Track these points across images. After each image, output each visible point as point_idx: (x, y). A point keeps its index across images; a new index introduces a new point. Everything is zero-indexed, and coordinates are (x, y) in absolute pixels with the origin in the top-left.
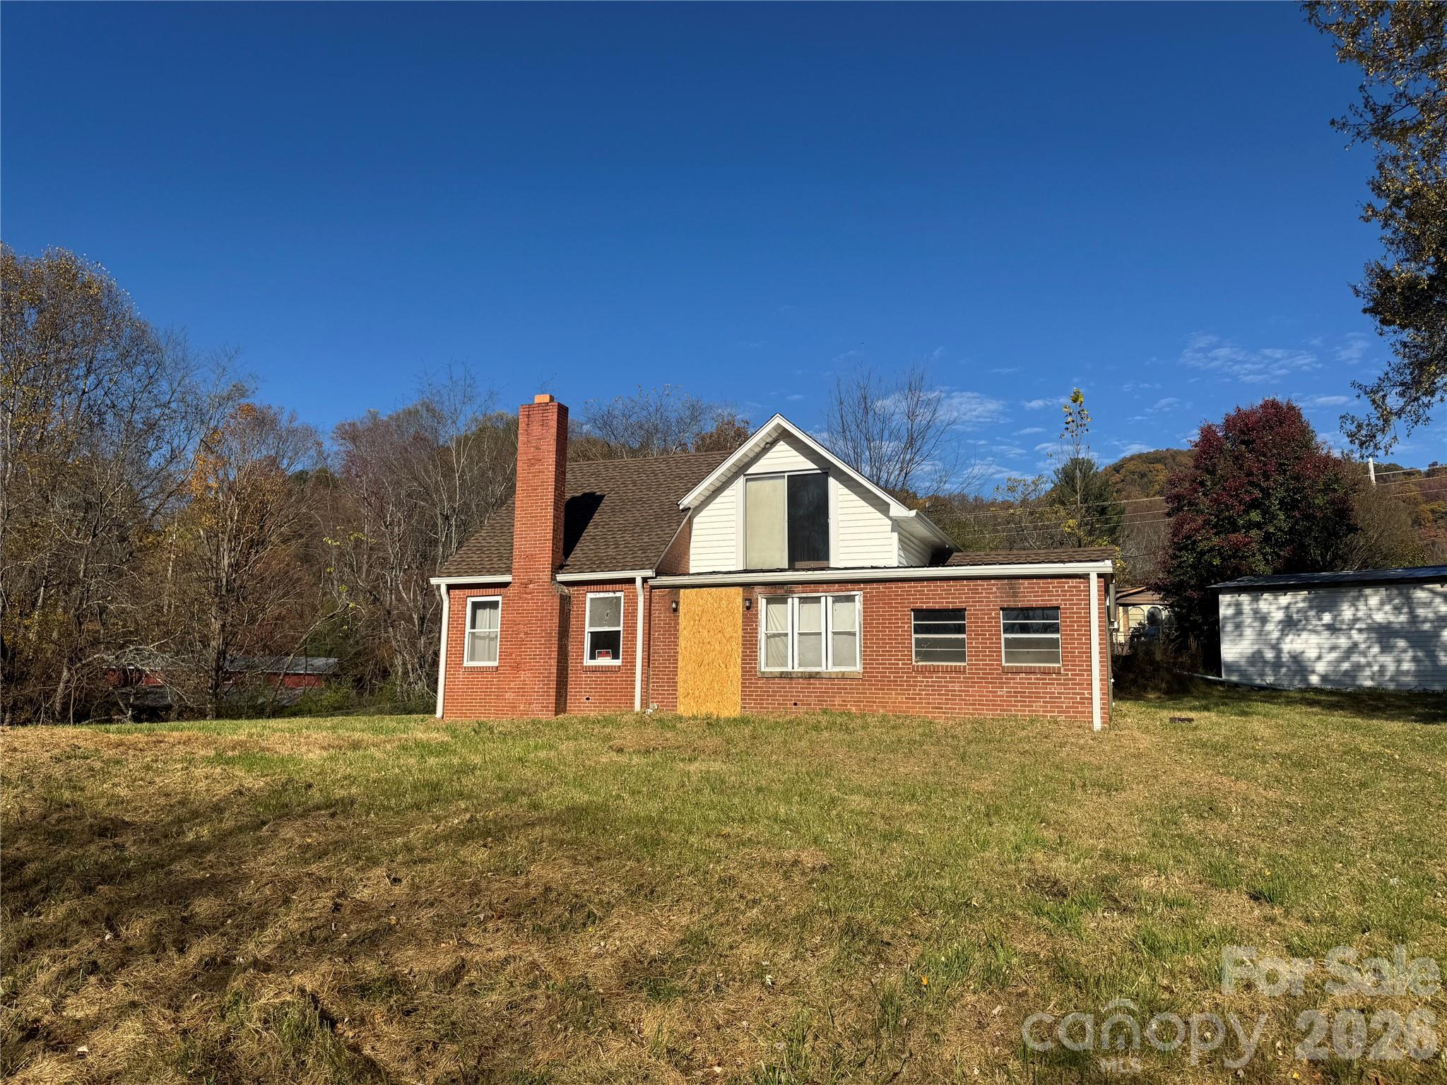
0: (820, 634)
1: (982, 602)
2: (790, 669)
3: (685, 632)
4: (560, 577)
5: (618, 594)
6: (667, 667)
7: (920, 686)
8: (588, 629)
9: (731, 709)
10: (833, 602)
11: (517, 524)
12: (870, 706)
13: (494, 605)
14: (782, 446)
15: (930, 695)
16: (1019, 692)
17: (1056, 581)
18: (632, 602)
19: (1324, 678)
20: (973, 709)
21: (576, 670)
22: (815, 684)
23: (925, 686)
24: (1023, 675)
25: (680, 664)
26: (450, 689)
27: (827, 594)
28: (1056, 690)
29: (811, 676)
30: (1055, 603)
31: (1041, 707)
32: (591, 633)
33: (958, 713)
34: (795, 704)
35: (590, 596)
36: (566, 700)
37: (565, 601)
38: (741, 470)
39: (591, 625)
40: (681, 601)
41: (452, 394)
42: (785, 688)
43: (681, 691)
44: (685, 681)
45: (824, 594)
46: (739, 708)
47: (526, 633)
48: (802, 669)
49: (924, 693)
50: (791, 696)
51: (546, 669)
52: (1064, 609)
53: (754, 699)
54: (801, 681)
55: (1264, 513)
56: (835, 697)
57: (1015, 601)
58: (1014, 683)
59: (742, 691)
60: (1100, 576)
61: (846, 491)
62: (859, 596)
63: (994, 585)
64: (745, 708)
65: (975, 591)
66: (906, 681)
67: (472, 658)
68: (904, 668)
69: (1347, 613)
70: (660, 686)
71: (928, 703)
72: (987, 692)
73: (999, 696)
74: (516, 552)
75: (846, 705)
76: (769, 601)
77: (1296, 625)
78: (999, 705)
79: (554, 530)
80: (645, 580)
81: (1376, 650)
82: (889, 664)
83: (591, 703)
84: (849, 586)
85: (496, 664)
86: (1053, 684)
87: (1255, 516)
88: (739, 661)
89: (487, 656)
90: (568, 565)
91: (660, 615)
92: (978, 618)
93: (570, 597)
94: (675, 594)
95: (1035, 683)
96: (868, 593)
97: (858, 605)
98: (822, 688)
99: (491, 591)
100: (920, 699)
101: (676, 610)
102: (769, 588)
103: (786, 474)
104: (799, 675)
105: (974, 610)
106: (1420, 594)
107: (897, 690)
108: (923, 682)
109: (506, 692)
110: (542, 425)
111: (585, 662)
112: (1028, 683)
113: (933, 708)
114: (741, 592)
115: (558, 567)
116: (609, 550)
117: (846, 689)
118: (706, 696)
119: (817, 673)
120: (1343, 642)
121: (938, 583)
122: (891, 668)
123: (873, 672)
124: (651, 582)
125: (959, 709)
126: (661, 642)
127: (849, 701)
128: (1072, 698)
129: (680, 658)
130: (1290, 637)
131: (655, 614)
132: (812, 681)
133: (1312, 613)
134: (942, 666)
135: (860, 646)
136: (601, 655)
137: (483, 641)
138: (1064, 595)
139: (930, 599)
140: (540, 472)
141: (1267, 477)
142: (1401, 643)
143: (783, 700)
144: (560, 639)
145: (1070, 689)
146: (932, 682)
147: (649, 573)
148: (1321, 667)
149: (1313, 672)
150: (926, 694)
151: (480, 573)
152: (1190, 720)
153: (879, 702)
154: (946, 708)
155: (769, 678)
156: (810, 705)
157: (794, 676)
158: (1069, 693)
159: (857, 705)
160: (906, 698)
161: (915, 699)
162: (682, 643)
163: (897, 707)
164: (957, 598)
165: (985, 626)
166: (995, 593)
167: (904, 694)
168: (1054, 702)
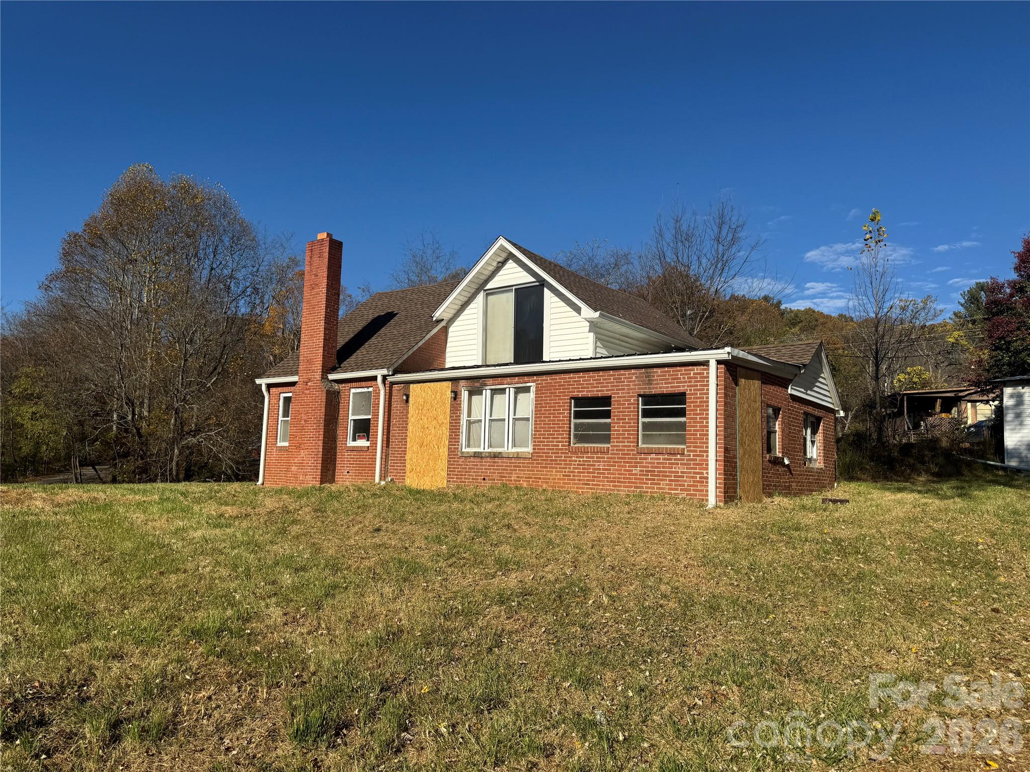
0: (504, 420)
1: (623, 389)
2: (481, 450)
3: (413, 419)
4: (331, 377)
5: (369, 389)
6: (399, 448)
7: (574, 465)
8: (351, 417)
9: (440, 482)
10: (515, 393)
11: (302, 336)
12: (536, 482)
15: (581, 472)
16: (650, 471)
17: (683, 368)
18: (377, 396)
20: (613, 486)
21: (341, 450)
22: (498, 462)
23: (578, 465)
24: (653, 456)
25: (408, 446)
26: (269, 463)
27: (510, 386)
28: (679, 469)
29: (495, 456)
30: (682, 389)
31: (667, 485)
32: (354, 420)
33: (602, 489)
34: (484, 479)
35: (353, 391)
36: (333, 472)
37: (334, 395)
38: (481, 286)
39: (353, 414)
40: (411, 394)
42: (477, 465)
43: (408, 467)
44: (411, 459)
45: (507, 386)
46: (445, 482)
47: (305, 421)
48: (490, 450)
49: (576, 471)
50: (482, 472)
51: (315, 449)
52: (689, 394)
53: (456, 475)
54: (488, 459)
56: (511, 474)
57: (649, 388)
58: (646, 463)
59: (448, 468)
60: (719, 362)
61: (557, 299)
62: (533, 387)
63: (633, 374)
64: (450, 481)
65: (618, 380)
66: (564, 461)
68: (563, 449)
70: (395, 463)
71: (580, 480)
72: (625, 470)
73: (633, 474)
74: (301, 358)
75: (520, 481)
76: (471, 394)
78: (633, 483)
79: (325, 339)
80: (384, 378)
82: (552, 445)
83: (350, 476)
84: (526, 379)
86: (678, 464)
88: (447, 442)
91: (397, 405)
92: (620, 404)
93: (339, 393)
94: (407, 388)
95: (663, 463)
96: (539, 384)
97: (532, 395)
98: (503, 466)
99: (289, 388)
100: (574, 476)
101: (407, 401)
102: (469, 383)
103: (514, 288)
104: (488, 455)
105: (618, 397)
107: (556, 468)
108: (576, 461)
109: (292, 466)
110: (320, 257)
111: (348, 443)
112: (657, 463)
113: (583, 484)
114: (450, 386)
115: (328, 368)
117: (520, 467)
118: (424, 472)
119: (500, 453)
121: (591, 374)
122: (553, 449)
123: (540, 453)
124: (390, 379)
125: (603, 485)
126: (397, 427)
127: (522, 477)
128: (693, 477)
129: (408, 440)
131: (394, 405)
132: (496, 460)
134: (591, 447)
135: (532, 430)
136: (360, 438)
138: (690, 382)
139: (584, 388)
140: (317, 294)
143: (476, 476)
144: (326, 425)
145: (691, 468)
146: (583, 461)
150: (578, 472)
153: (544, 479)
154: (593, 485)
155: (467, 457)
156: (494, 480)
157: (483, 455)
158: (690, 473)
159: (527, 481)
160: (563, 475)
161: (570, 476)
162: (410, 427)
163: (556, 483)
164: (605, 387)
165: (625, 412)
166: (634, 381)
167: (562, 472)
168: (678, 481)
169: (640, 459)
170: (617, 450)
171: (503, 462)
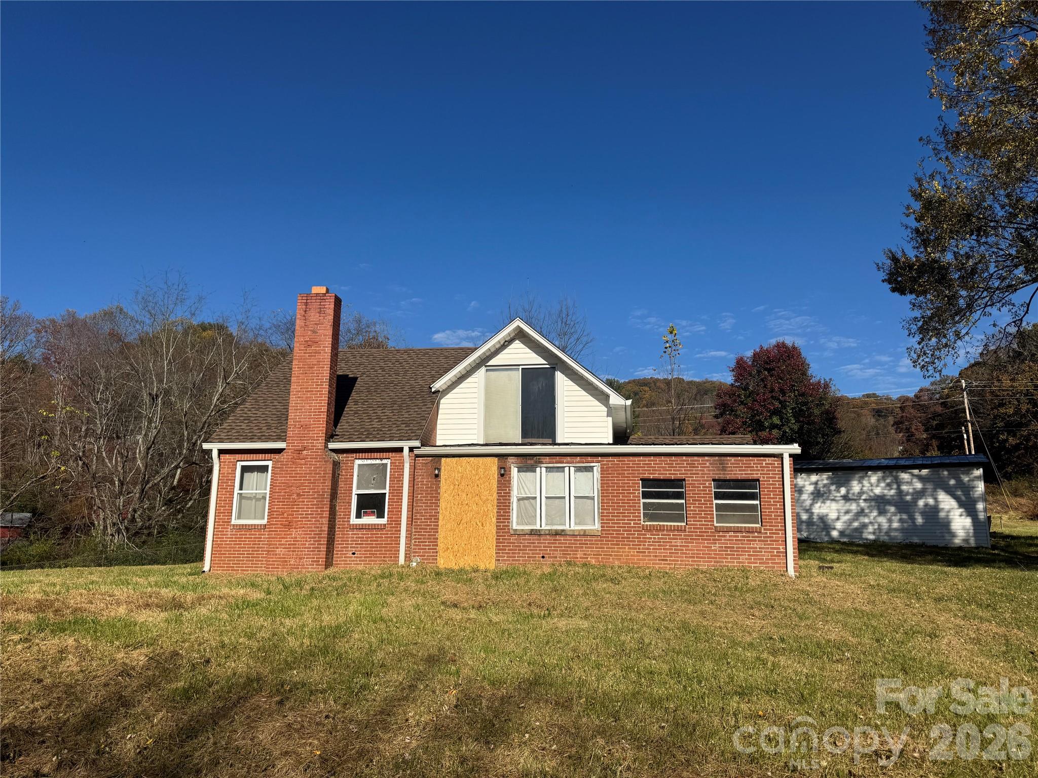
0: (564, 498)
1: (698, 474)
2: (538, 527)
3: (446, 495)
4: (332, 446)
5: (385, 461)
6: (428, 525)
7: (649, 542)
8: (355, 491)
9: (488, 562)
10: (575, 471)
11: (293, 398)
12: (607, 559)
13: (264, 469)
14: (517, 344)
15: (657, 549)
16: (729, 547)
17: (756, 459)
18: (398, 469)
19: (842, 533)
20: (692, 561)
21: (343, 528)
22: (560, 540)
23: (653, 542)
24: (732, 534)
25: (440, 523)
26: (219, 544)
27: (570, 465)
28: (757, 545)
29: (557, 533)
30: (755, 476)
31: (746, 559)
32: (358, 494)
33: (680, 565)
34: (543, 557)
35: (358, 462)
36: (333, 555)
37: (336, 465)
38: (483, 362)
39: (358, 488)
40: (443, 468)
41: (166, 296)
42: (534, 543)
43: (441, 546)
44: (445, 538)
45: (568, 465)
46: (493, 561)
47: (298, 495)
48: (549, 528)
49: (652, 547)
50: (540, 550)
51: (318, 527)
52: (763, 481)
53: (507, 553)
54: (548, 537)
56: (576, 551)
57: (724, 474)
58: (725, 540)
59: (496, 546)
61: (571, 383)
62: (597, 467)
63: (707, 461)
64: (499, 560)
65: (692, 465)
66: (637, 538)
67: (241, 517)
68: (635, 527)
69: (856, 487)
70: (422, 542)
71: (656, 556)
72: (703, 547)
73: (713, 550)
74: (291, 422)
75: (587, 558)
76: (521, 470)
77: (823, 495)
78: (713, 558)
79: (328, 404)
80: (411, 449)
81: (875, 513)
82: (623, 523)
83: (357, 557)
84: (589, 459)
85: (265, 522)
86: (756, 541)
88: (494, 520)
89: (253, 515)
90: (338, 435)
91: (424, 480)
92: (695, 487)
93: (340, 463)
94: (437, 463)
95: (741, 540)
96: (604, 465)
97: (596, 474)
98: (566, 543)
99: (261, 456)
100: (649, 552)
101: (437, 476)
102: (520, 459)
103: (521, 367)
104: (547, 532)
105: (692, 480)
106: (905, 476)
107: (630, 545)
108: (651, 538)
109: (277, 548)
110: (320, 313)
111: (351, 520)
112: (736, 540)
113: (659, 560)
114: (496, 462)
115: (331, 436)
116: (373, 423)
117: (587, 544)
118: (464, 550)
119: (563, 531)
120: (854, 507)
121: (663, 458)
122: (625, 527)
123: (609, 530)
124: (416, 452)
125: (681, 561)
126: (424, 503)
127: (589, 555)
128: (770, 552)
129: (441, 517)
130: (819, 504)
131: (419, 479)
132: (558, 537)
133: (833, 488)
134: (667, 525)
135: (598, 508)
136: (366, 514)
137: (250, 501)
138: (762, 470)
139: (656, 470)
140: (316, 353)
142: (892, 509)
143: (532, 554)
144: (331, 501)
145: (769, 544)
146: (658, 538)
147: (417, 443)
148: (839, 525)
149: (834, 529)
150: (653, 549)
151: (252, 440)
152: (832, 568)
153: (615, 555)
154: (670, 560)
155: (519, 534)
156: (556, 557)
157: (542, 533)
158: (768, 548)
159: (596, 558)
160: (637, 552)
161: (645, 552)
162: (443, 504)
163: (630, 559)
164: (678, 471)
165: (701, 494)
166: (709, 467)
167: (636, 549)
168: (757, 555)
169: (718, 536)
170: (694, 528)
171: (567, 540)
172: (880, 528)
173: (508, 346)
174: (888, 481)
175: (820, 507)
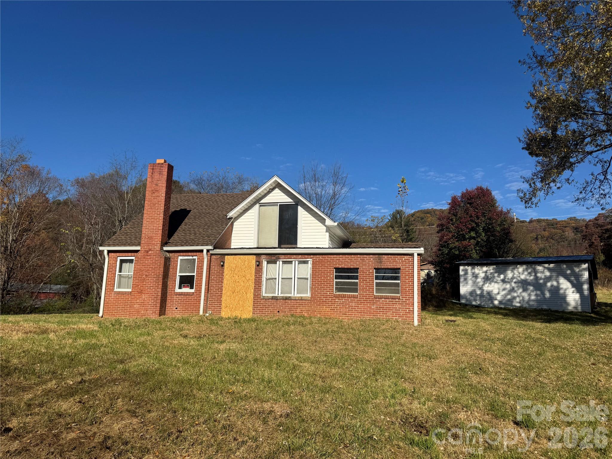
0: (292, 278)
1: (366, 265)
2: (276, 295)
3: (227, 276)
4: (165, 248)
5: (194, 257)
6: (217, 293)
7: (337, 304)
8: (178, 274)
9: (247, 314)
10: (298, 264)
11: (144, 222)
12: (313, 313)
13: (131, 261)
14: (277, 191)
15: (341, 308)
16: (381, 307)
17: (399, 256)
18: (201, 261)
19: (500, 302)
20: (360, 315)
21: (171, 294)
22: (288, 302)
23: (339, 304)
24: (383, 299)
25: (223, 292)
26: (107, 302)
27: (296, 260)
28: (398, 306)
29: (287, 298)
30: (398, 267)
31: (391, 314)
32: (180, 276)
33: (354, 317)
34: (278, 312)
35: (180, 258)
36: (165, 309)
37: (167, 261)
38: (257, 201)
39: (180, 272)
40: (226, 261)
41: (126, 165)
42: (274, 304)
43: (223, 305)
44: (226, 300)
45: (294, 260)
46: (251, 314)
47: (146, 276)
48: (282, 295)
50: (277, 308)
51: (156, 294)
52: (402, 269)
53: (259, 309)
54: (282, 300)
55: (476, 233)
56: (297, 309)
57: (381, 265)
58: (379, 303)
59: (253, 305)
60: (418, 255)
61: (306, 213)
62: (310, 261)
63: (371, 257)
64: (254, 313)
65: (363, 260)
66: (331, 301)
67: (119, 287)
68: (330, 295)
69: (510, 274)
70: (213, 303)
71: (340, 312)
72: (367, 307)
73: (372, 309)
74: (143, 235)
75: (303, 313)
76: (268, 262)
77: (490, 279)
78: (372, 313)
79: (163, 225)
80: (208, 251)
81: (521, 290)
82: (323, 293)
83: (178, 310)
84: (306, 256)
85: (130, 290)
86: (397, 304)
87: (473, 234)
88: (252, 291)
89: (126, 287)
90: (170, 243)
91: (215, 268)
92: (364, 273)
93: (170, 258)
94: (223, 258)
95: (388, 303)
96: (314, 260)
97: (310, 265)
98: (291, 304)
99: (130, 254)
100: (337, 310)
101: (223, 266)
102: (268, 257)
103: (279, 204)
104: (281, 298)
105: (363, 269)
106: (540, 268)
107: (326, 305)
108: (338, 302)
109: (135, 304)
110: (160, 174)
111: (176, 290)
112: (386, 303)
113: (342, 314)
114: (255, 258)
115: (164, 243)
116: (191, 236)
117: (303, 305)
118: (236, 307)
119: (290, 297)
120: (508, 286)
121: (347, 256)
122: (324, 295)
123: (315, 297)
124: (211, 252)
125: (354, 315)
126: (215, 281)
127: (304, 311)
128: (405, 310)
129: (224, 289)
130: (487, 285)
131: (212, 267)
133: (496, 275)
134: (347, 295)
135: (310, 284)
136: (184, 287)
137: (125, 279)
138: (402, 263)
139: (343, 263)
140: (157, 197)
141: (478, 218)
142: (531, 288)
143: (273, 310)
144: (163, 279)
145: (404, 306)
146: (342, 302)
147: (210, 247)
148: (499, 297)
149: (496, 299)
150: (339, 308)
151: (125, 245)
152: (455, 321)
153: (318, 311)
154: (348, 314)
155: (266, 299)
156: (285, 312)
157: (279, 298)
158: (404, 308)
159: (307, 313)
160: (330, 310)
161: (334, 310)
162: (225, 281)
163: (326, 314)
164: (355, 263)
165: (367, 277)
166: (372, 261)
167: (329, 308)
168: (397, 312)
169: (376, 301)
170: (362, 296)
171: (292, 302)
172: (523, 300)
173: (271, 191)
174: (529, 271)
175: (488, 286)
